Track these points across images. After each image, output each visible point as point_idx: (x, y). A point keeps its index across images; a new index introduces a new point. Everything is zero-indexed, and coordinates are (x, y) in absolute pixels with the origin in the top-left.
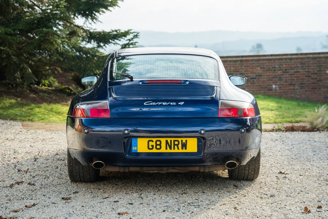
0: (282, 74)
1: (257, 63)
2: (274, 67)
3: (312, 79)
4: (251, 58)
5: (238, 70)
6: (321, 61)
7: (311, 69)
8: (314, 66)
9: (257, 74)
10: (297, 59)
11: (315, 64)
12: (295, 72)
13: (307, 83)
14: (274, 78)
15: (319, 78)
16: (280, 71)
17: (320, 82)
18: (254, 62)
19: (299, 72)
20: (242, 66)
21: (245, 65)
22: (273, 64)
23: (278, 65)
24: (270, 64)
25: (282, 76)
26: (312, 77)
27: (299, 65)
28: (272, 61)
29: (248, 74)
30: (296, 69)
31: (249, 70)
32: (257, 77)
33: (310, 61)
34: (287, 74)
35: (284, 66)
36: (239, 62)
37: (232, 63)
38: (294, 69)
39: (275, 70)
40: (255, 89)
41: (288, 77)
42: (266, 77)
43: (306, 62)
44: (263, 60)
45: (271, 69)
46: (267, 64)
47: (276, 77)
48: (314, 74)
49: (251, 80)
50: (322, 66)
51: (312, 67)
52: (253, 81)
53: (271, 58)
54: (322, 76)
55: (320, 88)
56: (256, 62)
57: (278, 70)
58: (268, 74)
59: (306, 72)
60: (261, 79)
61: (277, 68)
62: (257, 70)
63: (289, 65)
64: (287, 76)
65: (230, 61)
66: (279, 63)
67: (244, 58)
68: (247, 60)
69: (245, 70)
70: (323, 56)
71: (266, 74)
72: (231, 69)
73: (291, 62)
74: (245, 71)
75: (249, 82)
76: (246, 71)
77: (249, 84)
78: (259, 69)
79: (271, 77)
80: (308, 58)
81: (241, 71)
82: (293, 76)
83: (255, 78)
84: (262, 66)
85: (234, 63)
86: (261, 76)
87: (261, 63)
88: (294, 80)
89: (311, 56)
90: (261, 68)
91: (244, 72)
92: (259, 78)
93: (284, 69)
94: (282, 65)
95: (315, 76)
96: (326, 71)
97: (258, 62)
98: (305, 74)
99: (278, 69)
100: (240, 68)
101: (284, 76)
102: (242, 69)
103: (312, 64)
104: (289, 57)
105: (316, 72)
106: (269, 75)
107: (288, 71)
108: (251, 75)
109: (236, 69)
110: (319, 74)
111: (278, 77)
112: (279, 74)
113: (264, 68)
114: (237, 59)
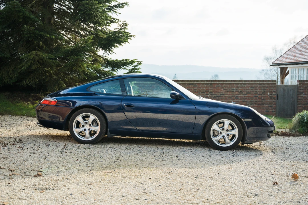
1: (222, 86)
2: (233, 89)
3: (258, 98)
4: (217, 82)
6: (264, 86)
7: (258, 91)
8: (260, 90)
9: (221, 94)
10: (249, 84)
11: (261, 88)
12: (247, 93)
13: (255, 101)
14: (232, 96)
15: (263, 98)
17: (263, 101)
18: (219, 85)
19: (250, 93)
21: (213, 87)
23: (235, 88)
24: (231, 87)
25: (238, 96)
26: (258, 97)
27: (250, 88)
28: (232, 85)
29: (215, 93)
30: (248, 91)
31: (216, 90)
33: (257, 86)
34: (242, 94)
35: (240, 88)
36: (209, 85)
38: (246, 91)
39: (234, 91)
41: (242, 96)
43: (254, 86)
44: (226, 84)
45: (231, 90)
46: (229, 87)
47: (234, 96)
48: (260, 95)
50: (265, 90)
51: (259, 90)
52: (218, 98)
53: (231, 82)
54: (265, 96)
55: (264, 105)
57: (236, 91)
58: (229, 94)
59: (254, 93)
62: (222, 91)
63: (243, 88)
65: (203, 84)
66: (236, 86)
67: (212, 82)
68: (214, 83)
70: (266, 83)
71: (227, 94)
72: (203, 89)
73: (245, 86)
74: (213, 91)
76: (214, 91)
79: (230, 96)
80: (256, 84)
81: (210, 91)
82: (246, 96)
83: (220, 96)
85: (206, 85)
86: (224, 95)
87: (224, 86)
88: (246, 98)
89: (258, 82)
90: (224, 89)
92: (222, 96)
93: (240, 90)
94: (239, 88)
95: (260, 96)
96: (268, 93)
98: (254, 95)
100: (209, 88)
101: (240, 95)
102: (211, 89)
103: (258, 88)
104: (243, 82)
105: (261, 94)
107: (242, 92)
108: (217, 94)
109: (207, 89)
110: (263, 95)
111: (236, 96)
112: (236, 94)
113: (226, 89)
114: (207, 82)
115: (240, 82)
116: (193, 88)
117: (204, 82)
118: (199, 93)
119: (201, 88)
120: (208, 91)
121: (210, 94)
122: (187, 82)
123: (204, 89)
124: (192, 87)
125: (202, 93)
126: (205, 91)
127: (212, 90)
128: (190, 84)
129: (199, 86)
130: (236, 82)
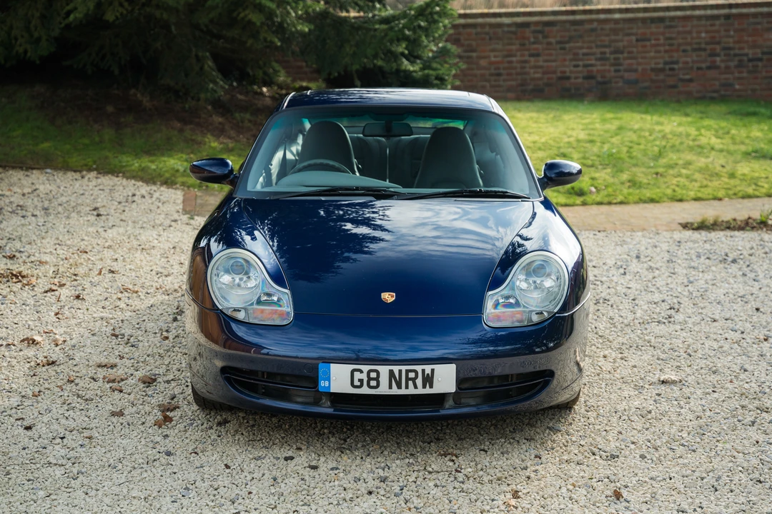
1: (768, 23)
4: (753, 10)
5: (717, 40)
9: (765, 50)
18: (759, 20)
20: (729, 31)
21: (736, 26)
29: (743, 48)
31: (746, 38)
32: (765, 57)
36: (722, 20)
37: (703, 22)
40: (757, 87)
49: (750, 64)
52: (753, 66)
56: (765, 20)
65: (699, 18)
67: (734, 11)
68: (741, 15)
69: (736, 39)
72: (700, 38)
74: (734, 42)
75: (745, 70)
76: (739, 42)
77: (745, 75)
81: (725, 43)
83: (761, 60)
85: (708, 23)
91: (731, 45)
92: (769, 60)
100: (723, 33)
102: (729, 36)
108: (750, 52)
109: (715, 37)
114: (716, 12)
116: (663, 34)
117: (702, 12)
118: (684, 51)
119: (690, 32)
120: (719, 43)
121: (722, 53)
122: (641, 15)
123: (703, 35)
124: (661, 30)
125: (694, 50)
126: (707, 43)
127: (732, 37)
128: (653, 20)
129: (683, 26)
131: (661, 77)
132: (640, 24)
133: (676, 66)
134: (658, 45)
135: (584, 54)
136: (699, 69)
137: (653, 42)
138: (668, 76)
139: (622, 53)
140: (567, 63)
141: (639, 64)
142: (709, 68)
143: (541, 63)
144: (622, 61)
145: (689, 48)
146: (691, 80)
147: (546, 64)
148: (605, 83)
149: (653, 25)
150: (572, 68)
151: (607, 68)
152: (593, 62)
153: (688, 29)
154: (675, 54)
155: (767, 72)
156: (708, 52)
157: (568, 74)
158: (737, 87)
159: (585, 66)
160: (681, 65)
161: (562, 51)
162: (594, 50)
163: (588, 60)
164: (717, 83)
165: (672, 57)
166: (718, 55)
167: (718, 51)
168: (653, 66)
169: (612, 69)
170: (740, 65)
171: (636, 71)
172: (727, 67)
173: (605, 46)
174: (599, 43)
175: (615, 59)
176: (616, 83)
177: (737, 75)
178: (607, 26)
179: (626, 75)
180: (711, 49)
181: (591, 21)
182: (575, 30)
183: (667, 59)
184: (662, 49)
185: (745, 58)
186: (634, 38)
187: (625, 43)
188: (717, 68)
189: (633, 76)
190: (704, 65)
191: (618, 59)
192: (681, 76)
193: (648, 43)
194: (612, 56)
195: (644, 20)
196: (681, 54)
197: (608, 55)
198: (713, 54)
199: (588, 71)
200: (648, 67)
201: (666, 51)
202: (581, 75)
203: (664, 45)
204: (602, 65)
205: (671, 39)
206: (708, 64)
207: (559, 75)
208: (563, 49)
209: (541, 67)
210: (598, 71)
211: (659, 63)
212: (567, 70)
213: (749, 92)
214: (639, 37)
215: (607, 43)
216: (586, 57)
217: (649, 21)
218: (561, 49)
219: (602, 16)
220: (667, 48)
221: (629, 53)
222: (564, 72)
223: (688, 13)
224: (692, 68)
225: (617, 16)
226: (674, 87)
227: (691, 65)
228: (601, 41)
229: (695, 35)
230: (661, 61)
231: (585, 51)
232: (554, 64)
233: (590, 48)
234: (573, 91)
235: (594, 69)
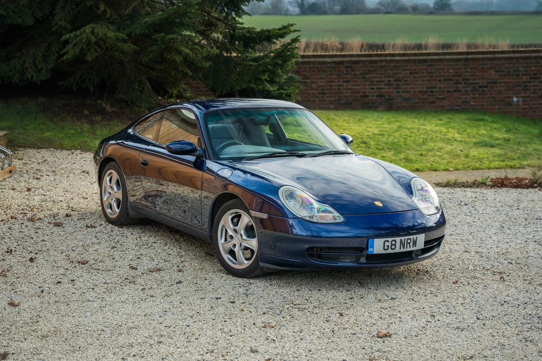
0: (530, 80)
1: (491, 64)
2: (518, 71)
4: (481, 56)
5: (460, 74)
9: (489, 81)
14: (516, 86)
16: (526, 77)
18: (485, 62)
20: (467, 68)
21: (471, 66)
22: (516, 65)
23: (522, 67)
24: (512, 65)
25: (529, 84)
28: (515, 61)
29: (475, 80)
31: (477, 73)
32: (489, 85)
34: (537, 80)
35: (533, 68)
36: (463, 62)
37: (451, 63)
39: (519, 75)
40: (484, 103)
41: (539, 86)
42: (503, 84)
44: (500, 59)
45: (512, 73)
46: (507, 65)
47: (520, 86)
49: (480, 89)
52: (482, 91)
53: (512, 55)
56: (489, 63)
57: (523, 75)
58: (506, 80)
60: (495, 88)
61: (522, 71)
62: (490, 75)
63: (540, 67)
64: (538, 84)
65: (449, 60)
66: (525, 63)
67: (470, 56)
68: (474, 59)
69: (471, 74)
71: (503, 81)
72: (449, 73)
74: (470, 76)
75: (477, 93)
76: (473, 76)
77: (477, 96)
78: (493, 72)
79: (511, 85)
81: (465, 76)
83: (486, 87)
84: (498, 69)
85: (454, 63)
86: (495, 83)
87: (497, 64)
90: (496, 71)
91: (468, 77)
92: (492, 87)
93: (532, 73)
94: (530, 67)
97: (492, 62)
99: (524, 72)
100: (463, 70)
101: (532, 84)
102: (467, 72)
106: (508, 82)
107: (538, 76)
108: (480, 82)
109: (458, 72)
111: (523, 85)
112: (524, 80)
113: (501, 71)
114: (458, 57)
115: (534, 55)
116: (426, 70)
117: (450, 57)
118: (439, 80)
120: (461, 76)
122: (412, 58)
123: (451, 71)
124: (425, 67)
125: (446, 80)
126: (453, 76)
127: (469, 72)
128: (420, 61)
129: (439, 65)
130: (523, 55)
131: (425, 96)
132: (412, 63)
133: (434, 90)
134: (424, 77)
135: (377, 82)
136: (448, 91)
137: (420, 74)
138: (430, 96)
139: (401, 81)
140: (367, 87)
141: (411, 88)
142: (454, 91)
143: (350, 87)
144: (400, 86)
145: (442, 79)
146: (444, 99)
147: (353, 87)
148: (390, 99)
149: (420, 64)
150: (370, 90)
151: (392, 90)
152: (383, 86)
153: (442, 67)
154: (434, 83)
155: (490, 94)
156: (454, 81)
157: (367, 94)
158: (472, 103)
159: (378, 89)
160: (437, 89)
161: (364, 80)
162: (384, 79)
163: (379, 85)
164: (460, 100)
165: (432, 84)
166: (461, 84)
167: (460, 81)
168: (420, 89)
169: (395, 91)
170: (474, 90)
171: (410, 92)
172: (466, 91)
173: (390, 77)
174: (386, 75)
175: (396, 85)
176: (398, 99)
177: (472, 96)
178: (392, 65)
179: (403, 94)
180: (456, 80)
181: (382, 61)
182: (372, 67)
183: (429, 85)
184: (426, 79)
185: (477, 86)
186: (408, 72)
187: (403, 75)
188: (460, 91)
189: (407, 95)
190: (451, 90)
191: (399, 84)
192: (437, 96)
193: (417, 75)
194: (395, 83)
195: (414, 61)
196: (438, 82)
197: (392, 82)
198: (457, 83)
199: (380, 92)
200: (417, 90)
201: (428, 81)
202: (375, 95)
203: (427, 77)
204: (388, 88)
205: (431, 73)
206: (454, 89)
207: (362, 94)
208: (365, 78)
209: (350, 89)
210: (386, 92)
211: (423, 88)
212: (367, 91)
213: (480, 107)
214: (411, 71)
215: (391, 75)
216: (378, 83)
217: (417, 62)
218: (363, 78)
219: (389, 58)
220: (429, 78)
221: (405, 81)
222: (365, 92)
223: (442, 57)
224: (445, 90)
225: (398, 58)
226: (434, 102)
227: (443, 89)
228: (388, 73)
229: (446, 71)
230: (426, 86)
231: (378, 79)
232: (358, 87)
233: (382, 78)
234: (370, 105)
235: (384, 91)
